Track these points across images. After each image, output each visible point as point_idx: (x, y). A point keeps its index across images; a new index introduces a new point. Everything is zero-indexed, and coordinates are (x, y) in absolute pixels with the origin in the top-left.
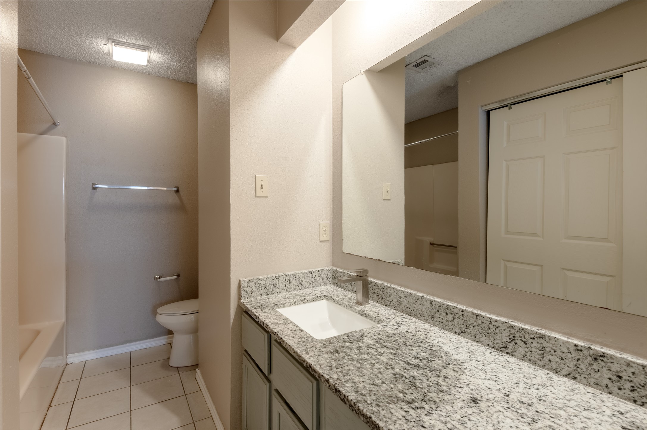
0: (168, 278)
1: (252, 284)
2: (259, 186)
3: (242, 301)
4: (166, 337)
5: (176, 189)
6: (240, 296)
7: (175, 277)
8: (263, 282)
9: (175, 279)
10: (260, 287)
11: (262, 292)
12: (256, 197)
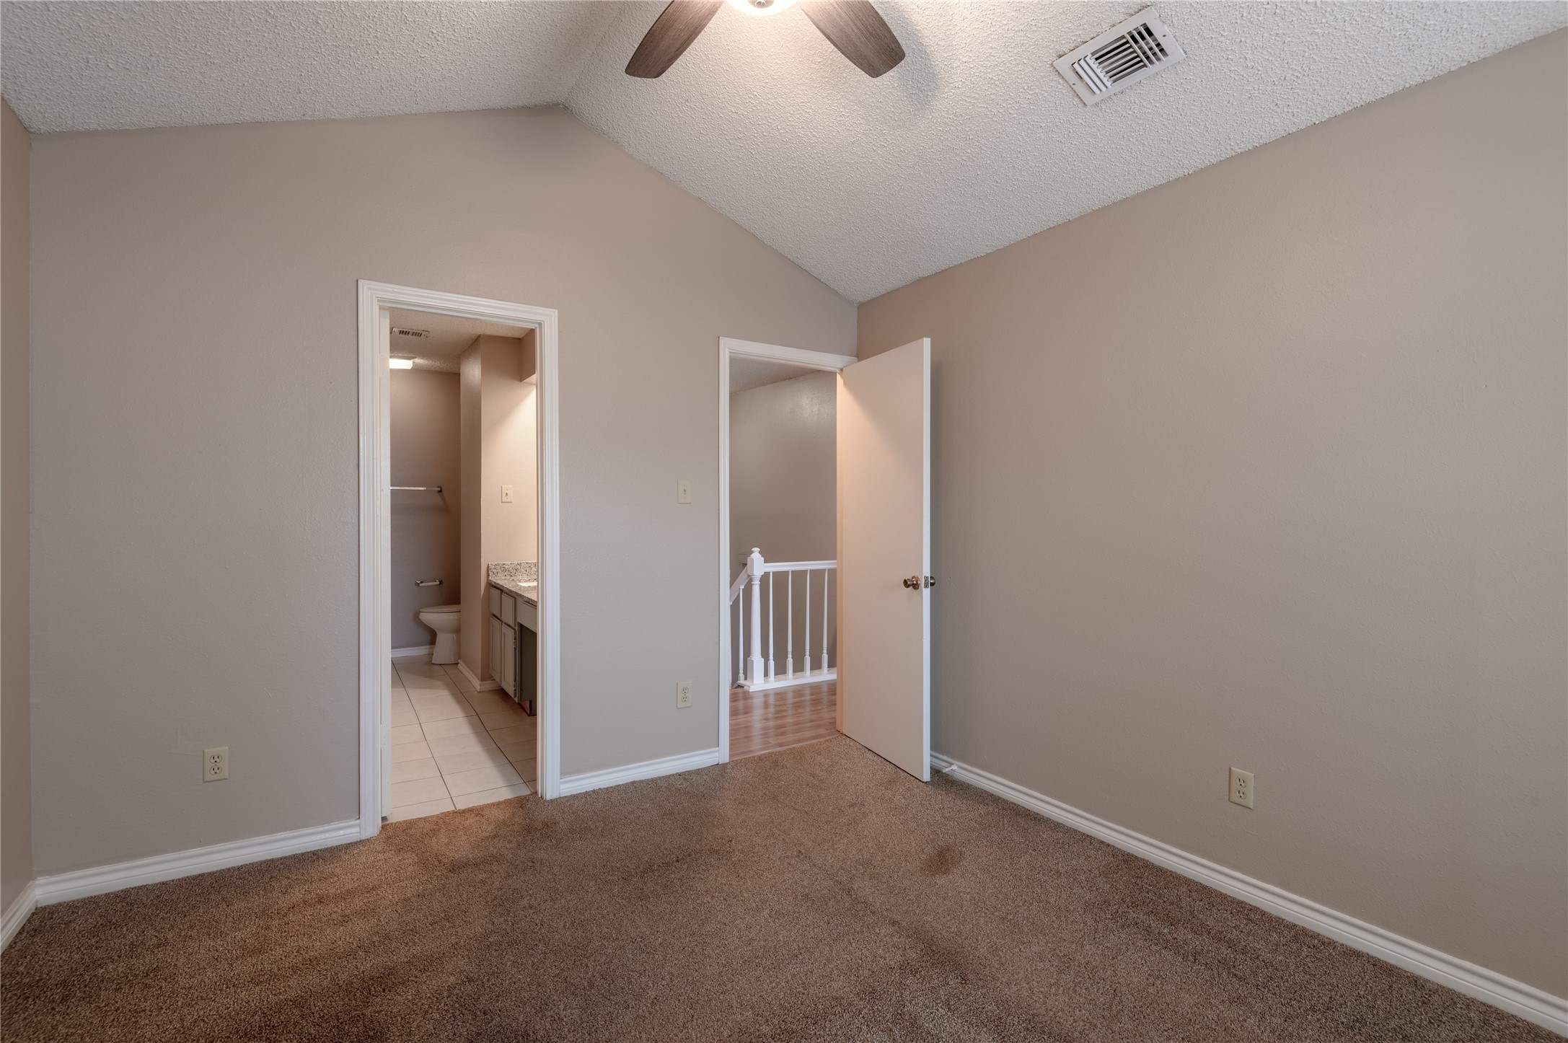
0: (430, 584)
1: (499, 567)
2: (504, 494)
3: (490, 578)
4: (428, 647)
5: (439, 489)
6: (488, 575)
7: (438, 583)
8: (507, 567)
9: (437, 585)
10: (505, 570)
11: (506, 574)
12: (502, 502)
